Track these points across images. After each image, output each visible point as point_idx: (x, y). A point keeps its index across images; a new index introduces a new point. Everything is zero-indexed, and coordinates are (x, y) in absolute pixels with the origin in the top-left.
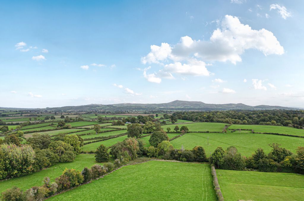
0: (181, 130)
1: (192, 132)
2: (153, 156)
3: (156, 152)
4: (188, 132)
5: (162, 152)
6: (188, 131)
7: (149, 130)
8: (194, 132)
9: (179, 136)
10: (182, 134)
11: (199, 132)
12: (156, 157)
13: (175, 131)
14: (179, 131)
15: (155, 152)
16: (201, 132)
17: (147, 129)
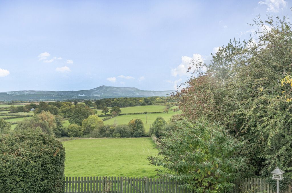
0: (111, 112)
1: (126, 114)
2: (76, 136)
3: (80, 130)
4: (120, 115)
5: (89, 130)
6: (121, 113)
7: (66, 113)
8: (129, 114)
9: (110, 118)
10: (113, 116)
11: (135, 113)
12: (80, 137)
13: (104, 114)
14: (109, 113)
15: (78, 131)
16: (137, 114)
17: (65, 112)
